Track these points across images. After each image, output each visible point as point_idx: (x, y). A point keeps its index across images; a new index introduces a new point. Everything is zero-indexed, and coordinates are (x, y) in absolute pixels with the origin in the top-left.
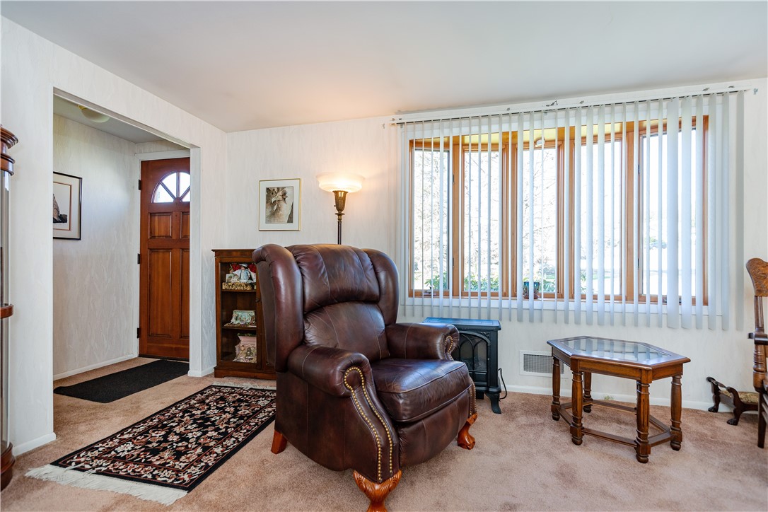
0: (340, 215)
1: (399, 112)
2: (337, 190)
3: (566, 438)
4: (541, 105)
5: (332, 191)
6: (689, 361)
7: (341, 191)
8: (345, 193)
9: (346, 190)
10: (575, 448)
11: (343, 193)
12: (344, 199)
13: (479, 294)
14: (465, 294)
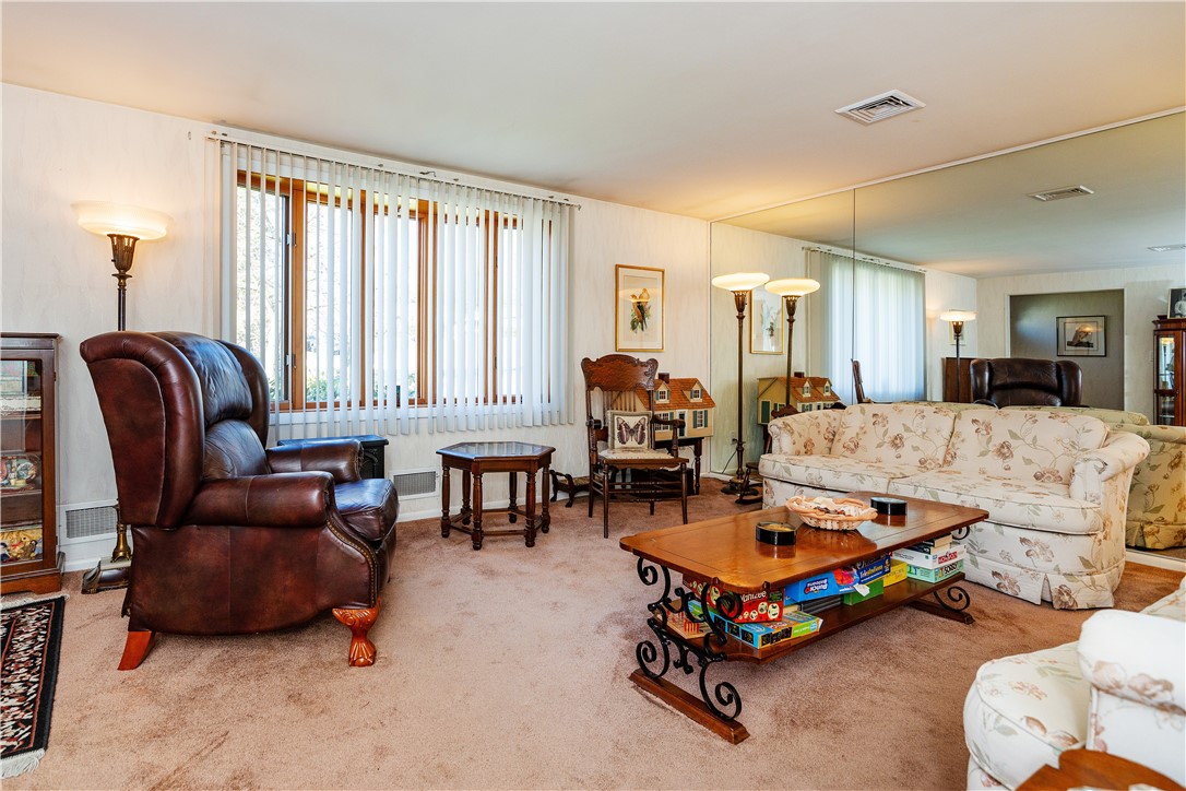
0: (122, 277)
1: (223, 123)
2: (122, 234)
3: (467, 546)
4: (415, 170)
5: (106, 233)
6: (554, 450)
7: (129, 237)
8: (136, 239)
9: (136, 236)
10: (477, 552)
11: (131, 240)
12: (131, 251)
13: (318, 405)
14: (311, 406)
